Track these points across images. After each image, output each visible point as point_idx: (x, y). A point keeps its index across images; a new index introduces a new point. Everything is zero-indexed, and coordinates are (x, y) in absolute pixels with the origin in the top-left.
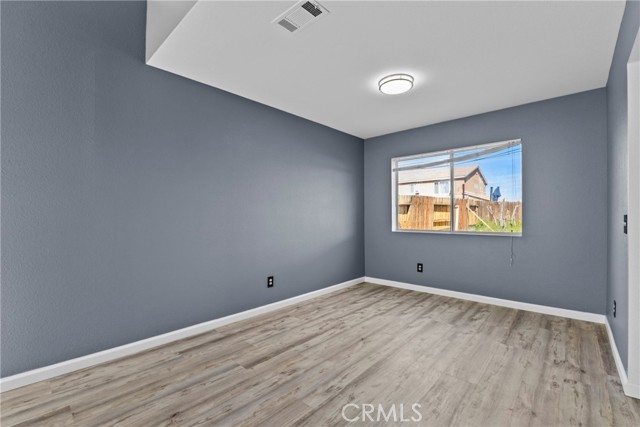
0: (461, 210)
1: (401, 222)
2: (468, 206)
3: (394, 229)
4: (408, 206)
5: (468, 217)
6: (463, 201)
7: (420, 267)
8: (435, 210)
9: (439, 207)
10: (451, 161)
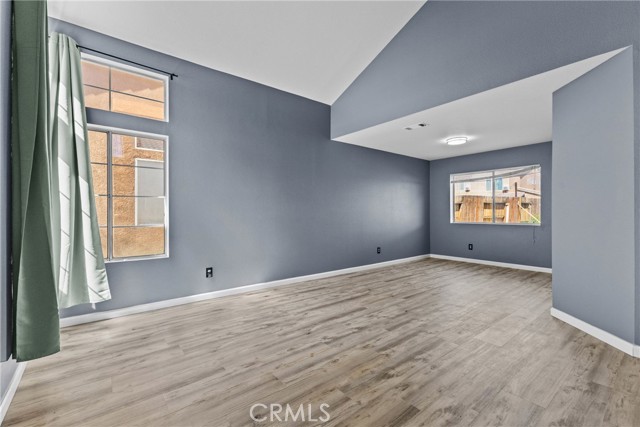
0: (512, 207)
1: (456, 217)
2: (519, 203)
3: (452, 221)
4: (460, 205)
5: (520, 214)
6: (515, 199)
7: (471, 247)
8: (485, 208)
9: (486, 205)
10: (494, 177)
